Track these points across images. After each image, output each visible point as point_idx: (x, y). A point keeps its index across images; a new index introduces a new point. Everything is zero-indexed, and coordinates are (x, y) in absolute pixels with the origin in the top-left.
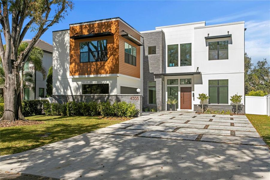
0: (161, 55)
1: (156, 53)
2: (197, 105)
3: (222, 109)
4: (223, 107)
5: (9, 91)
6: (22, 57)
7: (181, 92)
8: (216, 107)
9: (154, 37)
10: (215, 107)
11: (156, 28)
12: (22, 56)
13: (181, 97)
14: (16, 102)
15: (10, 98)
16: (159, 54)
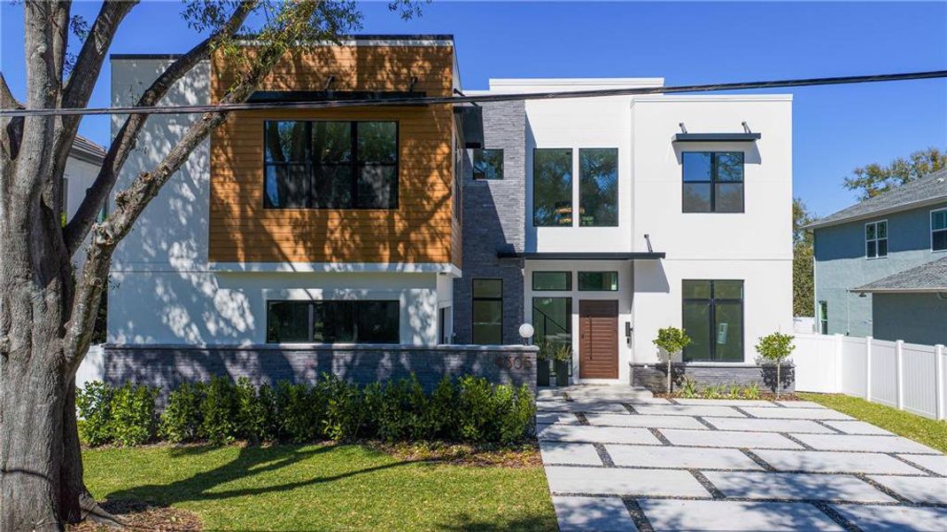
0: (523, 183)
1: (505, 175)
2: (646, 367)
3: (725, 377)
4: (727, 372)
5: (24, 371)
6: (143, 199)
7: (580, 317)
8: (708, 372)
9: (497, 117)
10: (703, 372)
11: (492, 81)
12: (141, 195)
13: (582, 336)
14: (59, 427)
15: (30, 412)
16: (515, 181)
